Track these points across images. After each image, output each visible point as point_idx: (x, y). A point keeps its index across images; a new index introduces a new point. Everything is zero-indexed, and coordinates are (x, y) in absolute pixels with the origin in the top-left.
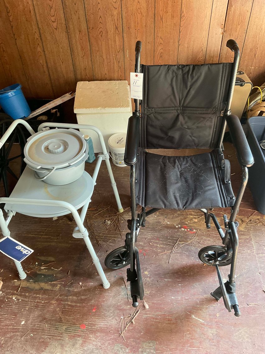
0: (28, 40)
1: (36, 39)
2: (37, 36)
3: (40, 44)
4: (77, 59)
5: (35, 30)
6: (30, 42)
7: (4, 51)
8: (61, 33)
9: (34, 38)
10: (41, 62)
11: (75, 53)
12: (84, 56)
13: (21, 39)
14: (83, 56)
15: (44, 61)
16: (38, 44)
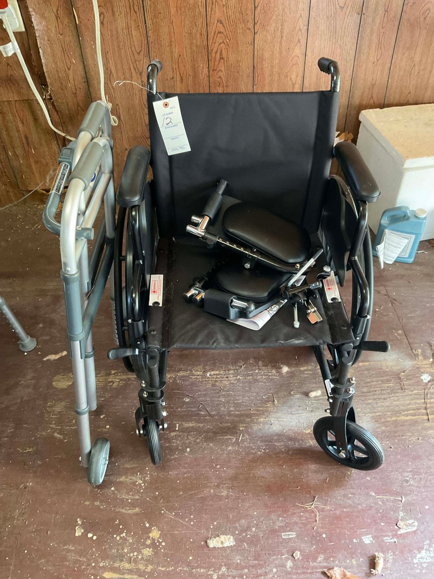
0: (282, 32)
1: (298, 28)
2: (302, 24)
3: (303, 41)
4: (364, 66)
5: (302, 12)
6: (284, 37)
7: (221, 58)
8: (349, 17)
9: (295, 28)
10: (293, 77)
11: (362, 56)
12: (378, 60)
13: (267, 31)
14: (376, 60)
15: (301, 74)
16: (299, 41)
